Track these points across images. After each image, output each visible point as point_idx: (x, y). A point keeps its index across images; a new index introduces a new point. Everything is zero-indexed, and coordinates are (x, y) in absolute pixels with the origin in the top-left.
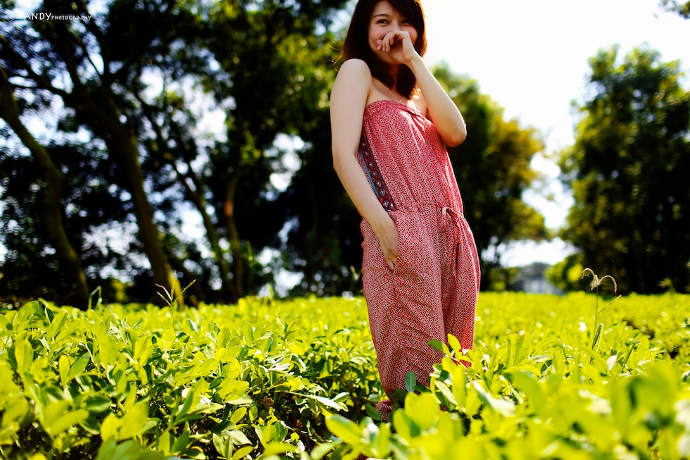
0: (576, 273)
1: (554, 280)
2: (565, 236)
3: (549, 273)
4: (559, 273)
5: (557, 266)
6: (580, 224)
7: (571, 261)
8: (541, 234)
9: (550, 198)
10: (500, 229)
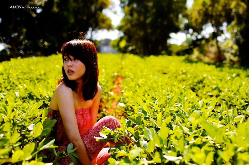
0: (123, 44)
1: (114, 46)
2: (120, 28)
3: (112, 43)
4: (116, 44)
5: (115, 41)
6: (126, 24)
7: (121, 39)
8: (109, 27)
9: (115, 13)
10: (94, 25)
